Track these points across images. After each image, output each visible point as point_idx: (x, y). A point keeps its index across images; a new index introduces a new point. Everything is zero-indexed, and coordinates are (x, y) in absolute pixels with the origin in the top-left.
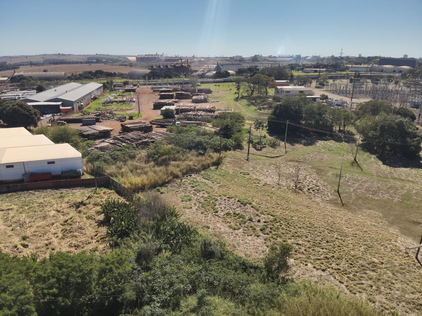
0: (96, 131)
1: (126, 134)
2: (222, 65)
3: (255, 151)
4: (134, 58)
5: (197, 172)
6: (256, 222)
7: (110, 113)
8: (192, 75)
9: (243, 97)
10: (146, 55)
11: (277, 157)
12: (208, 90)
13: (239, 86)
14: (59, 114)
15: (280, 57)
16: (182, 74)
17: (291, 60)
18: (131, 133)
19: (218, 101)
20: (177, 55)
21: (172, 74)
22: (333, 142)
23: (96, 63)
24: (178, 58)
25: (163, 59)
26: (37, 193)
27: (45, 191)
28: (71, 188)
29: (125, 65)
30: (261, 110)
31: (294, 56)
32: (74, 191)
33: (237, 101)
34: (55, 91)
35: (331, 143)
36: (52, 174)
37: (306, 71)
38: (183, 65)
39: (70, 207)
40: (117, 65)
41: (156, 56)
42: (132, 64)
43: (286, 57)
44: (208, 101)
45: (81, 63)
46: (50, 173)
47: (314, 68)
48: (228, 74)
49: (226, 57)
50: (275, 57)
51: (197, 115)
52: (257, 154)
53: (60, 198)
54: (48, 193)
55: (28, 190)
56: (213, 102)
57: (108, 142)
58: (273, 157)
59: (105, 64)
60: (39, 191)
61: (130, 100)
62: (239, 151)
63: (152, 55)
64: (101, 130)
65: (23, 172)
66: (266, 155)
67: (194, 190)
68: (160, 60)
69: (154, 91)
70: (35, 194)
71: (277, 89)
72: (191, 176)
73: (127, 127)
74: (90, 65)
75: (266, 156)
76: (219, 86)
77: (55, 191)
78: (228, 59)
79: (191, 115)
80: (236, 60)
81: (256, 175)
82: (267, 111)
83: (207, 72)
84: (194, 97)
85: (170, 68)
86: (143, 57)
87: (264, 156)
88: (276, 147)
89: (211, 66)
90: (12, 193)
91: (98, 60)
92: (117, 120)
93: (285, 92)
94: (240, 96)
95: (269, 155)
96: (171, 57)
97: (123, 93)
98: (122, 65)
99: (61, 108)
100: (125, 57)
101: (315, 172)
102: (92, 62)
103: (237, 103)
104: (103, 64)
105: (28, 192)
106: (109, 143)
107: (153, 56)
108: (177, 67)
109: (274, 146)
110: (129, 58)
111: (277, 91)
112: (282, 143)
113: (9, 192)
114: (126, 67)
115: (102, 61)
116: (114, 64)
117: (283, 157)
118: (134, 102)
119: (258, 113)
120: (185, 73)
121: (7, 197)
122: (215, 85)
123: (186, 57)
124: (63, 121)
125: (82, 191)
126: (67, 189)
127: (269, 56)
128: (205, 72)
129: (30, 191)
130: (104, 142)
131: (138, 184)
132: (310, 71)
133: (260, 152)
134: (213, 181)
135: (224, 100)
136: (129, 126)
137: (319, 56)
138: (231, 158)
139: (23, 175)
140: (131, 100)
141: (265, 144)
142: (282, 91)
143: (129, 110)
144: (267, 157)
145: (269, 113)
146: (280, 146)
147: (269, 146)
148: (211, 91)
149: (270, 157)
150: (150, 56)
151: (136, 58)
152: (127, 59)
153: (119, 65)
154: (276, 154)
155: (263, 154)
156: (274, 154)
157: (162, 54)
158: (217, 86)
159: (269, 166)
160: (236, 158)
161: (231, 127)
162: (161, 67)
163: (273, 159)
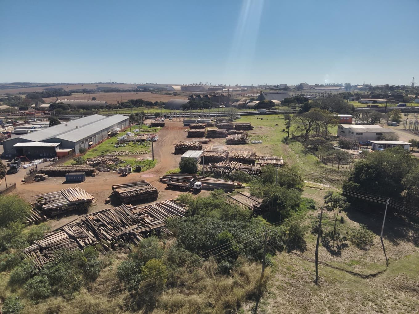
0: (65, 203)
2: (266, 94)
3: (329, 256)
4: (179, 88)
8: (232, 104)
9: (294, 139)
10: (190, 84)
11: (374, 276)
12: (248, 125)
13: (289, 123)
14: (52, 159)
15: (327, 85)
16: (222, 104)
17: (340, 88)
19: (260, 143)
20: (220, 84)
21: (212, 104)
23: (143, 91)
25: (207, 88)
29: (170, 94)
30: (326, 164)
31: (343, 85)
33: (287, 144)
37: (363, 101)
38: (224, 94)
40: (162, 94)
41: (200, 86)
42: (176, 93)
43: (334, 86)
44: (247, 142)
45: (130, 91)
47: (372, 98)
48: (273, 104)
49: (270, 86)
50: (322, 86)
51: (229, 168)
52: (332, 264)
56: (254, 143)
58: (367, 277)
59: (151, 93)
61: (150, 138)
62: (299, 255)
63: (196, 84)
64: (74, 200)
66: (351, 270)
68: (204, 89)
71: (341, 128)
74: (137, 93)
75: (351, 273)
76: (262, 119)
78: (272, 87)
79: (221, 168)
80: (280, 89)
82: (337, 165)
83: (249, 102)
84: (229, 137)
85: (210, 98)
86: (187, 86)
87: (347, 271)
88: (367, 247)
89: (254, 95)
91: (145, 89)
93: (355, 134)
94: (291, 136)
95: (357, 270)
96: (215, 86)
97: (150, 127)
98: (166, 94)
99: (57, 150)
100: (170, 86)
102: (140, 91)
103: (287, 146)
104: (149, 93)
107: (197, 85)
108: (217, 96)
110: (174, 87)
111: (342, 131)
112: (377, 239)
114: (170, 96)
115: (149, 89)
116: (160, 93)
117: (385, 275)
119: (323, 169)
120: (225, 103)
122: (257, 119)
123: (230, 86)
124: (45, 174)
127: (316, 85)
128: (247, 102)
132: (368, 102)
133: (339, 259)
135: (268, 141)
137: (370, 84)
138: (285, 274)
140: (152, 139)
141: (345, 239)
142: (350, 131)
144: (355, 274)
145: (340, 170)
146: (373, 245)
147: (354, 243)
148: (252, 127)
149: (359, 275)
150: (194, 86)
151: (181, 87)
152: (173, 87)
153: (164, 94)
154: (371, 267)
155: (346, 266)
156: (365, 265)
157: (206, 83)
158: (259, 119)
159: (363, 304)
160: (293, 276)
161: (282, 202)
162: (200, 97)
163: (368, 280)
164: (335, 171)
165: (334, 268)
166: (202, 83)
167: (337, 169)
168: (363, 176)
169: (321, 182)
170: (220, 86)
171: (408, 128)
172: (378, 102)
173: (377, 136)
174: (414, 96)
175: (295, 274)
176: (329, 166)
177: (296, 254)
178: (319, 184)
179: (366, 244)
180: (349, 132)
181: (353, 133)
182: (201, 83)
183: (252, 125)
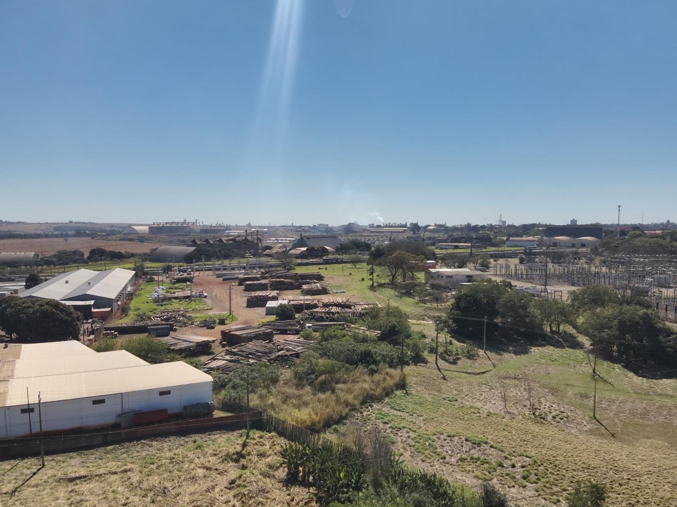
0: (192, 344)
1: (243, 346)
2: (308, 238)
3: (447, 364)
4: (147, 228)
5: (379, 399)
6: (510, 467)
7: (183, 316)
8: (265, 253)
9: (381, 285)
10: (167, 223)
11: (483, 373)
12: (317, 275)
13: (372, 269)
14: (90, 321)
15: (386, 226)
16: (247, 253)
17: (405, 230)
18: (250, 344)
19: (343, 292)
20: (220, 222)
21: (233, 252)
22: (551, 348)
23: (74, 236)
24: (223, 228)
25: (198, 230)
26: (154, 443)
27: (167, 440)
28: (205, 432)
29: (131, 240)
30: (425, 304)
31: (408, 225)
32: (212, 437)
33: (375, 291)
34: (67, 282)
35: (549, 350)
36: (170, 411)
37: (440, 246)
38: (249, 238)
39: (223, 461)
40: (116, 240)
41: (184, 225)
42: (141, 237)
43: (396, 227)
44: (330, 291)
45: (47, 236)
46: (166, 410)
47: (451, 242)
48: (326, 252)
50: (378, 226)
51: (330, 312)
52: (451, 369)
53: (196, 449)
54: (172, 441)
55: (138, 439)
56: (336, 293)
57: (223, 360)
58: (478, 374)
59: (92, 238)
60: (157, 441)
61: (198, 294)
62: (423, 366)
63: (178, 223)
64: (199, 341)
65: (119, 411)
66: (465, 371)
67: (390, 427)
68: (192, 231)
69: (224, 280)
70: (152, 446)
71: (428, 273)
72: (372, 406)
73: (236, 335)
74: (65, 240)
75: (466, 373)
76: (326, 269)
77: (183, 438)
78: (306, 228)
79: (321, 313)
80: (319, 231)
81: (469, 401)
82: (436, 304)
83: (291, 249)
84: (305, 287)
85: (227, 244)
86: (161, 226)
87: (463, 372)
88: (475, 358)
89: (282, 240)
90: (112, 445)
91: (80, 231)
92: (202, 327)
93: (445, 277)
94: (375, 284)
95: (469, 371)
96: (211, 226)
97: (174, 283)
98: (124, 239)
99: (93, 310)
100: (130, 226)
101: (548, 392)
102: (67, 236)
103: (377, 293)
104: (88, 239)
105: (139, 442)
106: (225, 360)
107: (179, 225)
108: (239, 241)
109: (471, 356)
110: (135, 227)
111: (430, 276)
112: (481, 352)
113: (105, 444)
114: (132, 242)
115: (85, 232)
116: (109, 238)
117: (492, 373)
118: (206, 297)
119: (423, 308)
120: (252, 251)
121: (108, 453)
122: (320, 269)
123: (237, 226)
124: (113, 331)
125: (225, 436)
126: (200, 435)
127: (370, 225)
128: (288, 249)
129: (142, 441)
130: (215, 360)
131: (306, 421)
132: (447, 247)
133: (455, 366)
134: (411, 413)
135: (351, 290)
136: (238, 333)
137: (444, 224)
138: (417, 377)
139: (120, 416)
140: (200, 294)
141: (457, 354)
143: (207, 309)
144: (469, 373)
145: (440, 307)
146: (479, 356)
147: (464, 356)
148: (323, 277)
149: (472, 373)
150: (174, 225)
151: (149, 228)
152: (134, 229)
153: (120, 240)
154: (479, 368)
155: (461, 369)
156: (476, 368)
157: (195, 221)
158: (322, 269)
159: (479, 386)
160: (423, 377)
161: (399, 329)
162: (210, 243)
163: (479, 376)
164: (435, 308)
165: (453, 371)
166: (187, 221)
167: (437, 307)
168: (463, 304)
169: (424, 320)
170: (220, 226)
171: (498, 273)
172: (460, 247)
173: (467, 279)
174: (505, 238)
175: (424, 375)
176: (428, 305)
177: (420, 365)
178: (422, 321)
179: (474, 356)
180: (439, 276)
181: (442, 277)
182: (185, 220)
183: (322, 275)
